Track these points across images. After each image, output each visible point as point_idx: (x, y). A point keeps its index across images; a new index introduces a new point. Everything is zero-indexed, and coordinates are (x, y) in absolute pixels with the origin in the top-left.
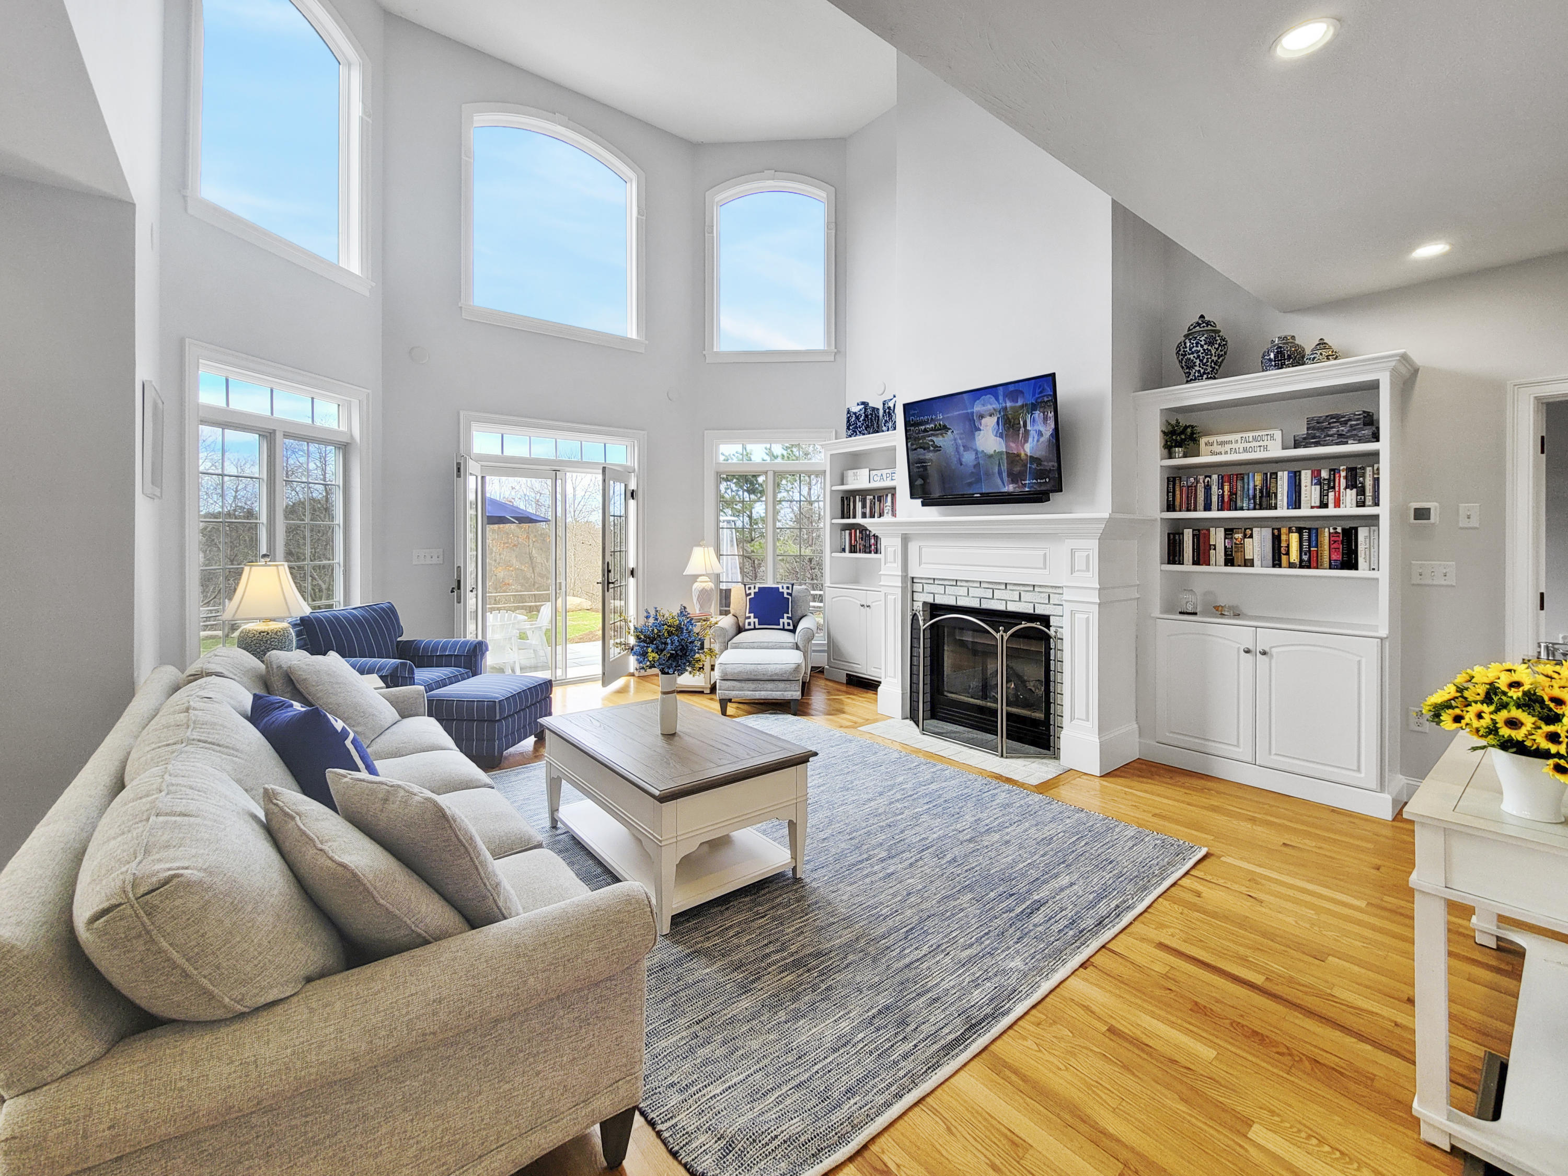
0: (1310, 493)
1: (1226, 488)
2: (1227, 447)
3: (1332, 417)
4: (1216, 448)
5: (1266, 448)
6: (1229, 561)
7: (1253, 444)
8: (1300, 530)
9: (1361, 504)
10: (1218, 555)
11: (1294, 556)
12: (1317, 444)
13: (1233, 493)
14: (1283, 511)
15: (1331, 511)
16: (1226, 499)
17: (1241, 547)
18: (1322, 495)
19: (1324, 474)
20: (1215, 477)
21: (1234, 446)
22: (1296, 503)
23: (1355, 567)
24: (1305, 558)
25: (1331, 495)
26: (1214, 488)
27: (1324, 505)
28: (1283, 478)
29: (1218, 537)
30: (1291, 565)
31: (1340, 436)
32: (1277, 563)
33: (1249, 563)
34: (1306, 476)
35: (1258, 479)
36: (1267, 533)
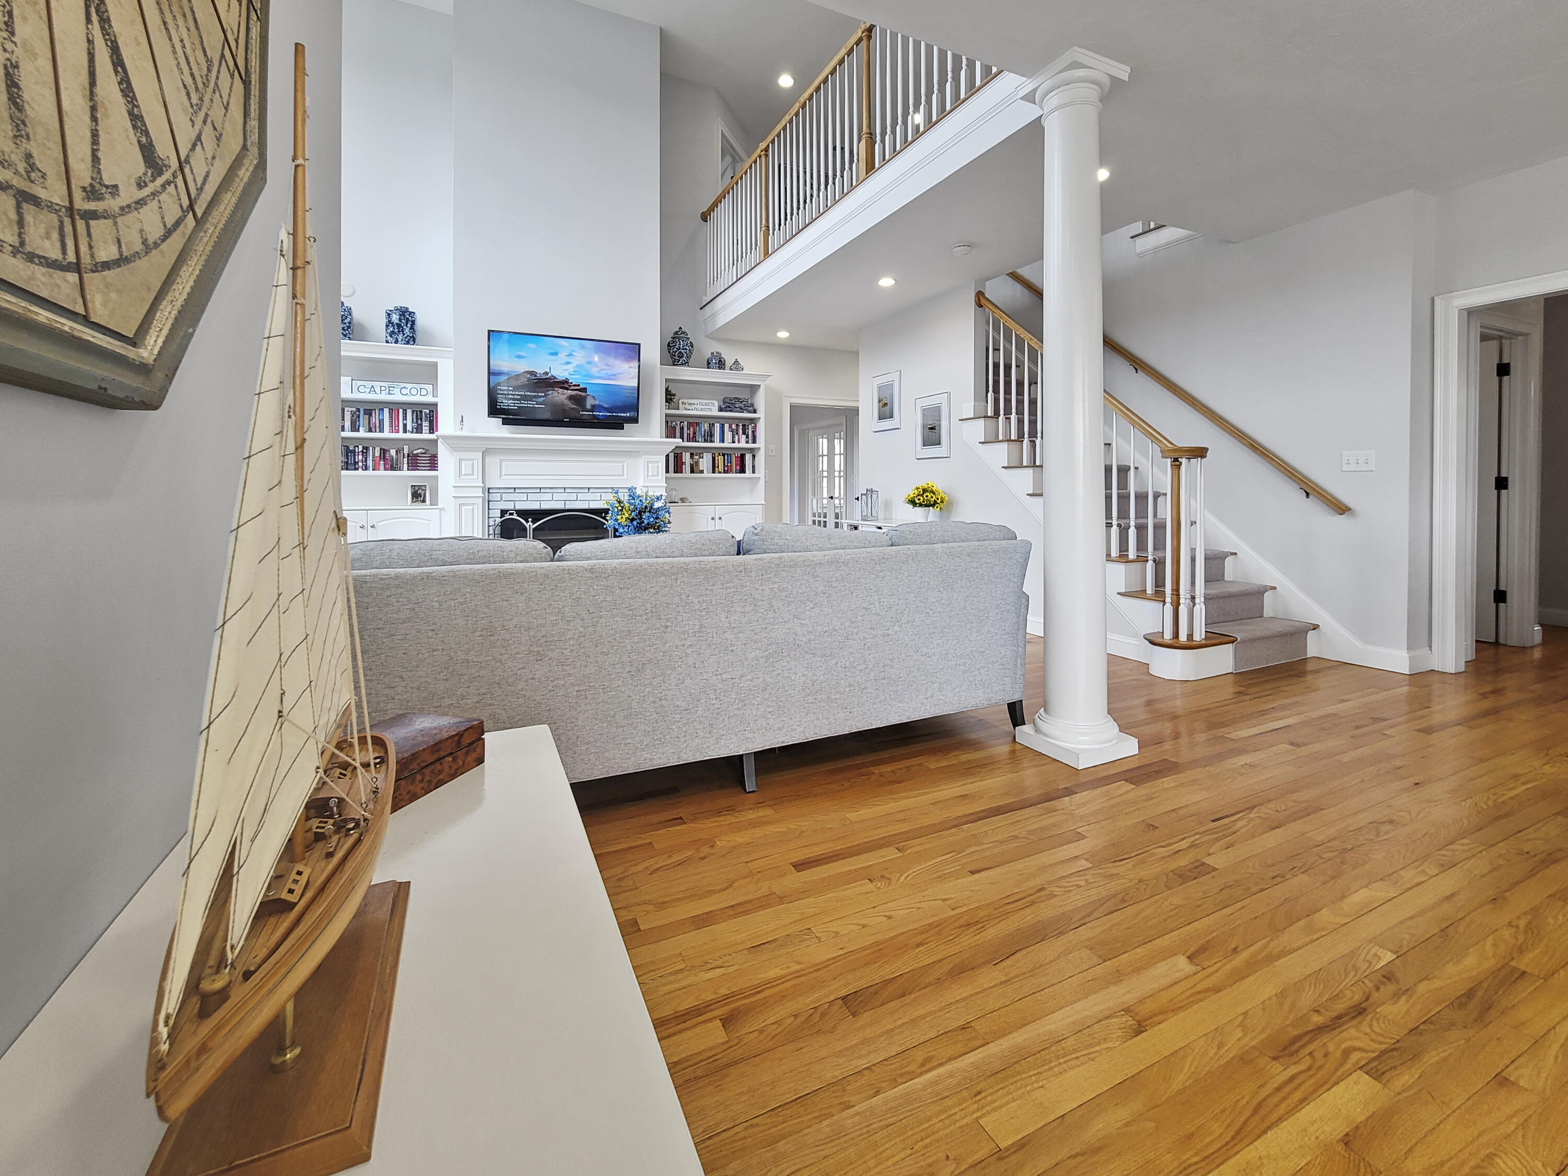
0: (728, 435)
1: (692, 429)
2: (693, 407)
3: (736, 398)
4: (688, 407)
5: (711, 410)
6: (692, 471)
7: (705, 407)
8: (724, 455)
9: (747, 442)
10: (687, 468)
11: (721, 468)
12: (731, 411)
13: (694, 433)
14: (717, 444)
15: (736, 445)
16: (691, 436)
17: (697, 463)
18: (733, 437)
19: (734, 427)
20: (686, 423)
21: (696, 406)
22: (722, 440)
23: (745, 472)
24: (726, 469)
25: (736, 437)
26: (685, 429)
27: (734, 442)
28: (717, 426)
29: (686, 457)
30: (720, 472)
31: (741, 408)
32: (714, 472)
33: (702, 472)
34: (727, 426)
35: (706, 426)
36: (710, 455)
